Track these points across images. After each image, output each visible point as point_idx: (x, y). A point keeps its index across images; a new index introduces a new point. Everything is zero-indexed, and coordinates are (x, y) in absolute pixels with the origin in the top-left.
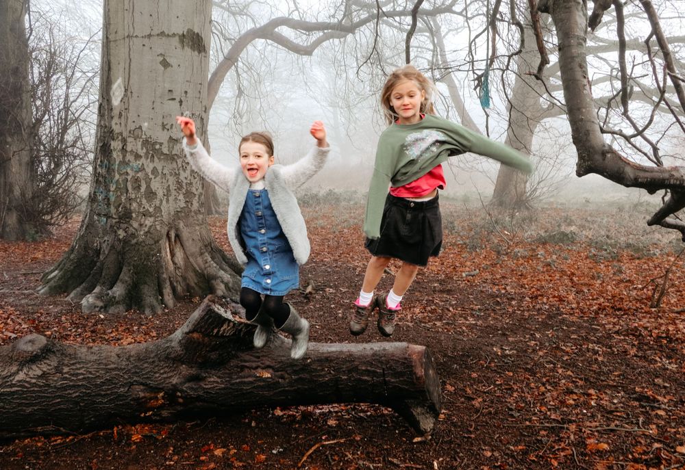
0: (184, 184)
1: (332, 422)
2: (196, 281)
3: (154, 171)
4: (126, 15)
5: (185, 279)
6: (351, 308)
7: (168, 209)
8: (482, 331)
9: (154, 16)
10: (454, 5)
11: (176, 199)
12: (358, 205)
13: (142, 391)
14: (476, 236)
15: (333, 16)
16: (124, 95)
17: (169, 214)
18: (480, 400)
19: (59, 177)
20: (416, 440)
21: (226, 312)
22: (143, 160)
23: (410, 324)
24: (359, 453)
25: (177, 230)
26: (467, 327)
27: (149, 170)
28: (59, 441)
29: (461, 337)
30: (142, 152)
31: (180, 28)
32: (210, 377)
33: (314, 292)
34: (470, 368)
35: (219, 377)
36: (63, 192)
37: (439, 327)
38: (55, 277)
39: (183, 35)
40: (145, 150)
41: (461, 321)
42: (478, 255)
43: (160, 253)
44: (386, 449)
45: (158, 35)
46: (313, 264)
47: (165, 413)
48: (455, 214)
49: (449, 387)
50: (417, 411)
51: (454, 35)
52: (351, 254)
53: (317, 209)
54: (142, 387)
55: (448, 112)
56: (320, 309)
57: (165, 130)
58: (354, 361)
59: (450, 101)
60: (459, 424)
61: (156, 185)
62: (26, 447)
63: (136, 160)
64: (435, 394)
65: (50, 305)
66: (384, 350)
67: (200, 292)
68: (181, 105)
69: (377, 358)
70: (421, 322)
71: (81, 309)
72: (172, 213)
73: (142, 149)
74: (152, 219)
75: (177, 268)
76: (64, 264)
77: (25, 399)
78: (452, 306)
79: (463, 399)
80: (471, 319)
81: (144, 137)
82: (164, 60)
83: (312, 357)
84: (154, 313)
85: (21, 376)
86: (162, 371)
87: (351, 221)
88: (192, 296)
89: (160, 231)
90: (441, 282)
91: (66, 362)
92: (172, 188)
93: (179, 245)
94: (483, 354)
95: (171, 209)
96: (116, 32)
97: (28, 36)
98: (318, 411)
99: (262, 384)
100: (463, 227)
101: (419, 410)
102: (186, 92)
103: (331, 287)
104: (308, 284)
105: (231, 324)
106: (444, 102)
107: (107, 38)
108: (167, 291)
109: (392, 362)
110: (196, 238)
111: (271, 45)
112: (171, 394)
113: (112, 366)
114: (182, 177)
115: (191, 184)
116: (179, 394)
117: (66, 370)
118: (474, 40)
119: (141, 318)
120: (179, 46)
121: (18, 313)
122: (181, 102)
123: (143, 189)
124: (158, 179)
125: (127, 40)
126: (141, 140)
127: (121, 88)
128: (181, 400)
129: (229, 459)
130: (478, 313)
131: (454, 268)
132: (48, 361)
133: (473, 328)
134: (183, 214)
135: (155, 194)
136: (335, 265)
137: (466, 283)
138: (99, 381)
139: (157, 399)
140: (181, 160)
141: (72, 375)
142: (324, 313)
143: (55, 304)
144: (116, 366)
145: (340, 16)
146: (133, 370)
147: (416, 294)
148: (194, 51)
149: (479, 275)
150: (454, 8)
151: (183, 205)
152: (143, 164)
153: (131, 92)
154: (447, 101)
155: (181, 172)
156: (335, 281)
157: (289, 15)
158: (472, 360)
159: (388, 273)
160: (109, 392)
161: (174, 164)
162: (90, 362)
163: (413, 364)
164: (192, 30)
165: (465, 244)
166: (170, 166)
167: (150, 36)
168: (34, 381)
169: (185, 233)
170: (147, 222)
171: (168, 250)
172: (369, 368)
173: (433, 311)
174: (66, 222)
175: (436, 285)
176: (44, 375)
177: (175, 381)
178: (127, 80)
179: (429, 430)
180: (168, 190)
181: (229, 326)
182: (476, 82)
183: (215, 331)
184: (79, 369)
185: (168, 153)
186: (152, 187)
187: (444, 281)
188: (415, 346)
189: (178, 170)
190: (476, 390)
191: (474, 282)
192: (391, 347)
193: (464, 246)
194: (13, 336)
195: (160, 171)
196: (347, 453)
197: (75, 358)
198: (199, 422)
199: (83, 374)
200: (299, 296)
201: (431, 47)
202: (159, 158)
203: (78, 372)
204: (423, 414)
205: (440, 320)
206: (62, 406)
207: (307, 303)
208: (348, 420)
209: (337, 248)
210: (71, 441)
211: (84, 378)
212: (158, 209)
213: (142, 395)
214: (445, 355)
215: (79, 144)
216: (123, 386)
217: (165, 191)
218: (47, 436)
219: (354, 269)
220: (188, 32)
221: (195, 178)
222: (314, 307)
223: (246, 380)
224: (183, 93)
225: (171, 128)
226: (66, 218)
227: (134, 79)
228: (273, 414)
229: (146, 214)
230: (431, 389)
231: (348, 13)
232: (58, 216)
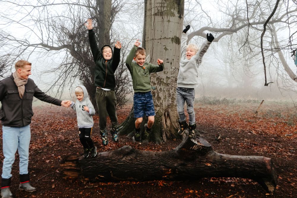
0: (171, 95)
1: (232, 185)
2: (175, 132)
3: (161, 89)
4: (152, 32)
5: (170, 131)
6: (237, 146)
7: (165, 104)
8: (294, 158)
9: (163, 31)
10: (282, 18)
11: (168, 100)
12: (237, 105)
13: (164, 168)
14: (291, 119)
15: (228, 26)
16: (150, 61)
17: (165, 106)
18: (294, 183)
19: (118, 91)
20: (267, 194)
21: (195, 141)
22: (156, 85)
23: (263, 153)
24: (244, 197)
25: (168, 112)
26: (287, 156)
27: (158, 89)
28: (135, 183)
29: (285, 159)
30: (156, 82)
31: (171, 35)
32: (188, 164)
33: (221, 139)
34: (289, 171)
35: (191, 165)
36: (120, 97)
37: (275, 155)
38: (122, 128)
39: (173, 38)
40: (157, 82)
41: (285, 153)
42: (292, 128)
43: (162, 121)
44: (255, 196)
45: (164, 38)
46: (220, 128)
47: (171, 177)
48: (281, 110)
49: (280, 177)
50: (267, 183)
51: (281, 30)
52: (235, 125)
53: (219, 106)
54: (164, 167)
55: (278, 65)
56: (224, 145)
57: (165, 74)
58: (242, 162)
59: (279, 60)
60: (285, 191)
61: (161, 95)
62: (124, 184)
63: (154, 85)
64: (275, 177)
65: (121, 138)
66: (254, 158)
67: (176, 137)
68: (171, 64)
69: (252, 161)
70: (267, 153)
71: (132, 140)
72: (167, 106)
73: (156, 81)
74: (159, 108)
75: (167, 127)
76: (125, 124)
77: (125, 167)
78: (280, 147)
79: (286, 183)
80: (289, 153)
81: (157, 76)
82: (166, 47)
83: (226, 159)
84: (160, 144)
85: (124, 159)
86: (171, 161)
87: (234, 112)
88: (173, 138)
89: (162, 113)
90: (275, 138)
91: (138, 156)
92: (167, 96)
93: (168, 118)
94: (295, 166)
95: (166, 104)
96: (148, 38)
97: (110, 38)
98: (227, 182)
99: (207, 168)
100: (285, 115)
101: (268, 183)
102: (173, 60)
103: (228, 137)
104: (219, 136)
105: (197, 146)
106: (277, 61)
107: (145, 40)
108: (164, 135)
109: (257, 163)
110: (175, 115)
111: (200, 37)
112: (174, 169)
113: (153, 158)
114: (171, 92)
115: (174, 94)
116: (177, 170)
117: (138, 158)
118: (292, 36)
119: (155, 145)
120: (171, 42)
121: (111, 140)
122: (171, 63)
123: (156, 96)
124: (162, 92)
125: (152, 40)
126: (156, 78)
127: (149, 58)
128: (177, 172)
129: (195, 194)
130: (292, 151)
131: (281, 132)
132: (132, 155)
133: (290, 157)
134: (171, 106)
135: (161, 98)
136: (229, 129)
137: (287, 139)
138: (149, 163)
139: (169, 171)
140: (171, 85)
141: (140, 160)
142: (226, 147)
143: (123, 139)
144: (155, 158)
145: (231, 25)
146: (161, 160)
147: (264, 142)
148: (177, 44)
149: (293, 136)
150: (282, 20)
151: (171, 103)
152: (156, 87)
153: (153, 60)
154: (278, 60)
155: (170, 90)
156: (229, 135)
157: (208, 25)
158: (290, 168)
159: (252, 133)
160: (152, 167)
161: (168, 87)
162: (146, 156)
163: (266, 164)
164: (176, 36)
165: (286, 122)
166: (167, 88)
167: (160, 39)
168: (128, 161)
169: (171, 114)
170: (157, 109)
171: (164, 120)
172: (248, 165)
173: (272, 149)
174: (121, 109)
175: (273, 139)
176: (131, 160)
177: (176, 165)
178: (151, 55)
179: (272, 191)
180: (165, 97)
181: (196, 146)
182: (292, 53)
183: (191, 148)
184: (143, 158)
185: (166, 83)
186: (160, 96)
187: (276, 137)
188: (267, 158)
189: (170, 89)
190: (292, 179)
191: (290, 138)
192: (256, 157)
193: (286, 123)
194: (111, 148)
195: (163, 90)
196: (240, 196)
197: (141, 155)
198: (182, 182)
199: (144, 160)
200: (215, 140)
201: (271, 37)
202: (162, 85)
203: (142, 159)
204: (270, 184)
205: (275, 152)
206: (137, 171)
207: (219, 143)
208: (239, 185)
209: (229, 122)
210: (138, 183)
211: (144, 162)
212: (161, 104)
213: (164, 169)
214: (278, 166)
215: (127, 78)
216: (157, 166)
217: (164, 97)
218: (131, 181)
219: (237, 131)
220: (174, 37)
221: (175, 92)
222: (222, 145)
223: (202, 166)
224: (172, 59)
225: (167, 73)
226: (121, 106)
227: (154, 55)
228: (210, 181)
229: (157, 106)
230: (273, 175)
231: (234, 25)
232: (118, 106)
